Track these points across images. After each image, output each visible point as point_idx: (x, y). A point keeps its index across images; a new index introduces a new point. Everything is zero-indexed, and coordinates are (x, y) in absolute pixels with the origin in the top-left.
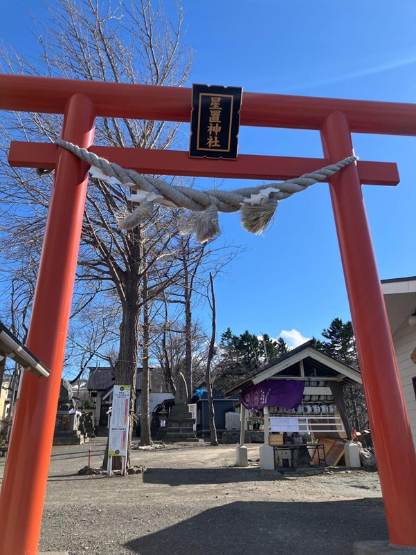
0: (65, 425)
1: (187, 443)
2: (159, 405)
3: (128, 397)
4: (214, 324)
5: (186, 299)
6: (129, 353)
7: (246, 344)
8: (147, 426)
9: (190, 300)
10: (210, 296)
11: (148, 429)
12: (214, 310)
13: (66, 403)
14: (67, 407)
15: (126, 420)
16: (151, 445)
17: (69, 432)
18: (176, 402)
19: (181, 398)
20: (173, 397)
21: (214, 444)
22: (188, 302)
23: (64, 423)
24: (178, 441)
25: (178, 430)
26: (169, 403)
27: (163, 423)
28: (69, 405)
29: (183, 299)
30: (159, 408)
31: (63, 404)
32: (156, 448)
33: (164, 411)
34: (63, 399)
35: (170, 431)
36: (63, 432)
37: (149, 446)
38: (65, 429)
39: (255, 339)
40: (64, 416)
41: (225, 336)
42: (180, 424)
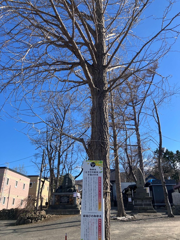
0: (71, 201)
1: (149, 214)
2: (125, 189)
3: (101, 175)
4: (160, 133)
5: (136, 126)
6: (101, 133)
7: (167, 156)
8: (121, 202)
9: (139, 127)
10: (156, 115)
11: (122, 205)
12: (159, 123)
13: (71, 188)
14: (72, 190)
15: (100, 203)
16: (125, 216)
17: (73, 205)
18: (138, 186)
19: (141, 183)
20: (135, 184)
21: (171, 216)
22: (138, 128)
23: (70, 200)
24: (142, 212)
25: (141, 205)
26: (133, 188)
27: (130, 200)
28: (72, 189)
29: (134, 127)
30: (126, 190)
31: (70, 189)
32: (129, 219)
33: (129, 192)
34: (69, 185)
35: (136, 205)
36: (70, 206)
37: (124, 217)
38: (71, 204)
39: (172, 153)
40: (70, 196)
41: (156, 153)
42: (142, 200)
